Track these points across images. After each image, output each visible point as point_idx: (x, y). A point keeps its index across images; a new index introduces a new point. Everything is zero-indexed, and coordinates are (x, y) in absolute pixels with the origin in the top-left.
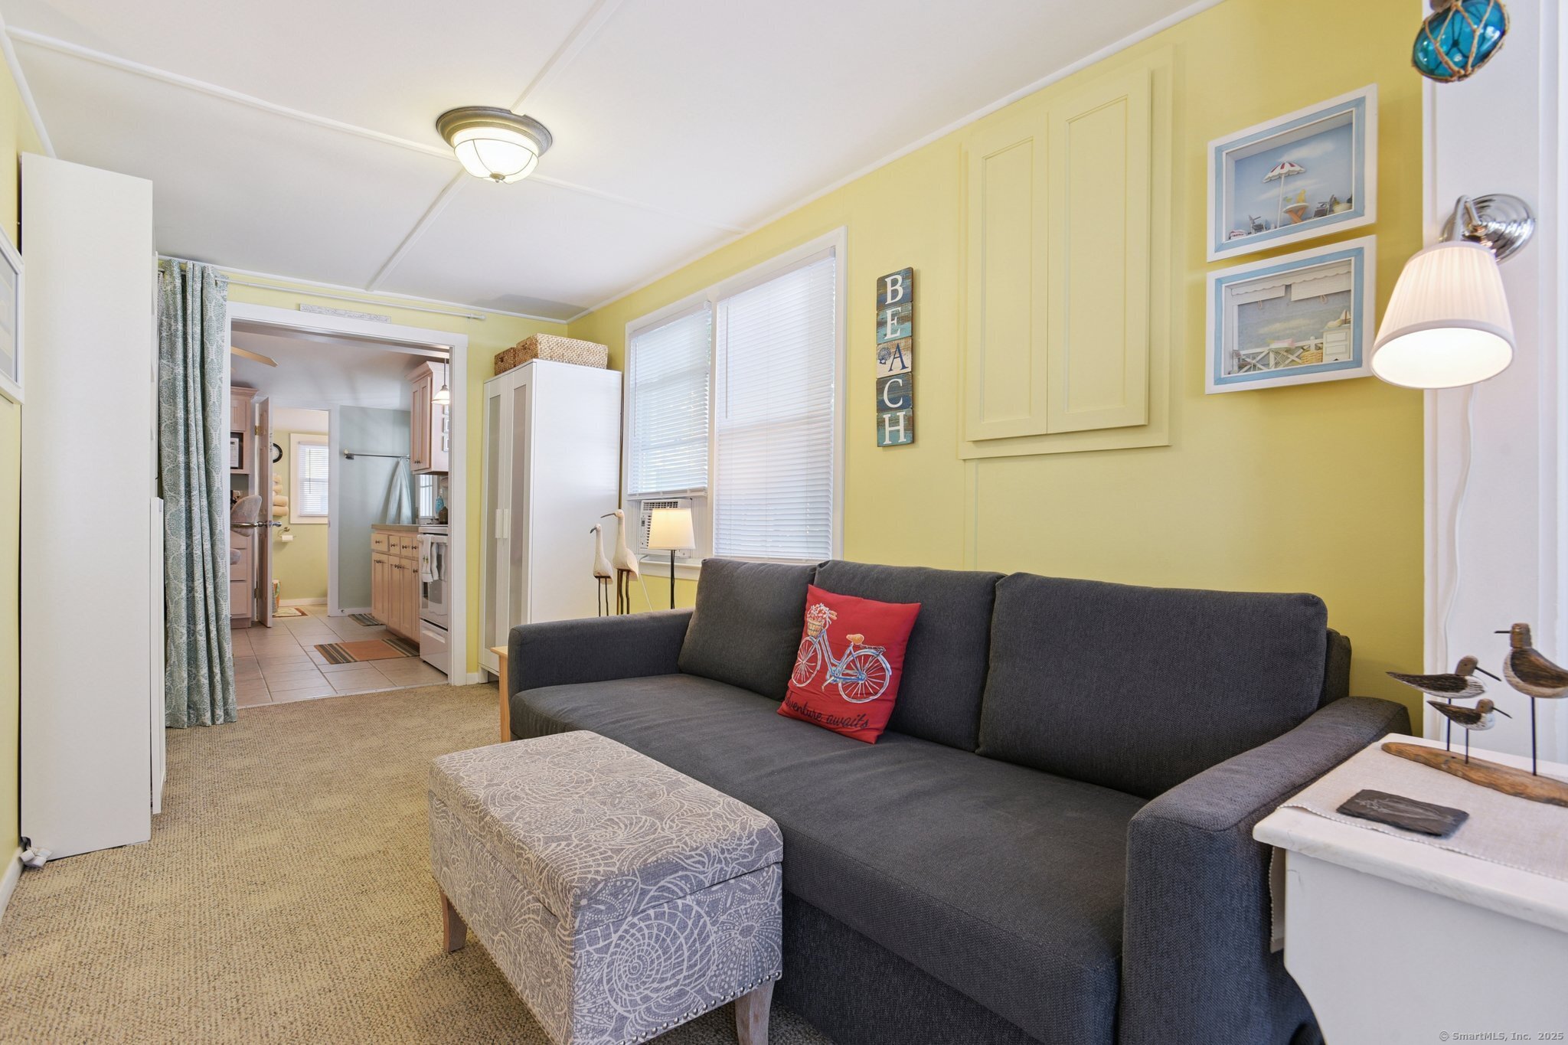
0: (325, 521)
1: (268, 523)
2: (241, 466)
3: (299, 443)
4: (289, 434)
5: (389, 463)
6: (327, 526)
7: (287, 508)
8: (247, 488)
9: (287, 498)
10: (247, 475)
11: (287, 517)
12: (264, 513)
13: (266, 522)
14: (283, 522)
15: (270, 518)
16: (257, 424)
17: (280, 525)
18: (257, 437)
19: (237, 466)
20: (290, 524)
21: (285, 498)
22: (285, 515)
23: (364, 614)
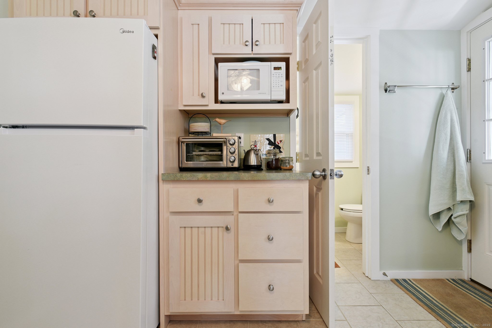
1: (329, 173)
2: (288, 98)
10: (288, 115)
19: (284, 98)
23: (409, 280)
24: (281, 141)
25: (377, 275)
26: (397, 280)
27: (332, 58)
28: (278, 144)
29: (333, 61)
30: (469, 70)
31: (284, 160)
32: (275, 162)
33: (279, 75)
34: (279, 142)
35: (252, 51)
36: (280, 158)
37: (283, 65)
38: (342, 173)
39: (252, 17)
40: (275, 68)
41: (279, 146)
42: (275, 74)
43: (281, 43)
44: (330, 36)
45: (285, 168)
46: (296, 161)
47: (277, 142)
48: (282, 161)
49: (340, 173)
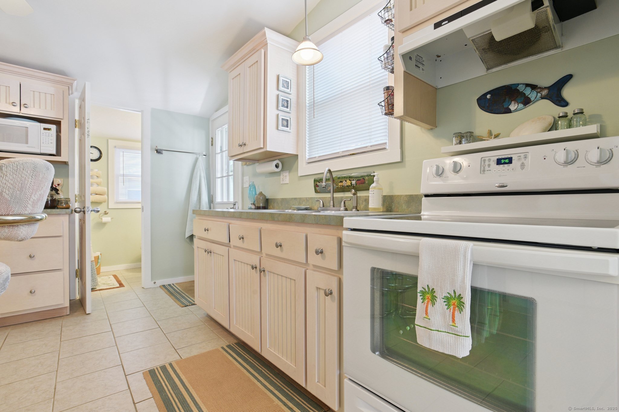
0: (140, 206)
1: (86, 209)
2: (58, 153)
3: (115, 147)
4: (108, 140)
5: (189, 160)
6: (140, 210)
7: (106, 196)
8: (67, 176)
9: (106, 189)
10: (65, 163)
11: (106, 203)
12: (83, 199)
13: (84, 208)
14: (102, 208)
15: (88, 204)
16: (77, 118)
17: (98, 211)
18: (77, 130)
19: (54, 152)
20: (108, 208)
21: (103, 189)
22: (105, 202)
23: (173, 284)
24: (58, 185)
25: (150, 284)
26: (164, 286)
27: (88, 133)
28: (56, 187)
29: (89, 135)
30: (212, 145)
31: (61, 201)
32: (50, 202)
33: (49, 134)
34: (57, 185)
35: (20, 110)
36: (57, 199)
37: (53, 127)
38: (99, 210)
39: (20, 83)
40: (45, 129)
41: (57, 189)
42: (45, 133)
43: (51, 109)
44: (86, 118)
45: (61, 207)
46: (76, 201)
47: (55, 185)
48: (59, 201)
49: (97, 210)
